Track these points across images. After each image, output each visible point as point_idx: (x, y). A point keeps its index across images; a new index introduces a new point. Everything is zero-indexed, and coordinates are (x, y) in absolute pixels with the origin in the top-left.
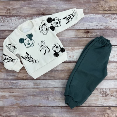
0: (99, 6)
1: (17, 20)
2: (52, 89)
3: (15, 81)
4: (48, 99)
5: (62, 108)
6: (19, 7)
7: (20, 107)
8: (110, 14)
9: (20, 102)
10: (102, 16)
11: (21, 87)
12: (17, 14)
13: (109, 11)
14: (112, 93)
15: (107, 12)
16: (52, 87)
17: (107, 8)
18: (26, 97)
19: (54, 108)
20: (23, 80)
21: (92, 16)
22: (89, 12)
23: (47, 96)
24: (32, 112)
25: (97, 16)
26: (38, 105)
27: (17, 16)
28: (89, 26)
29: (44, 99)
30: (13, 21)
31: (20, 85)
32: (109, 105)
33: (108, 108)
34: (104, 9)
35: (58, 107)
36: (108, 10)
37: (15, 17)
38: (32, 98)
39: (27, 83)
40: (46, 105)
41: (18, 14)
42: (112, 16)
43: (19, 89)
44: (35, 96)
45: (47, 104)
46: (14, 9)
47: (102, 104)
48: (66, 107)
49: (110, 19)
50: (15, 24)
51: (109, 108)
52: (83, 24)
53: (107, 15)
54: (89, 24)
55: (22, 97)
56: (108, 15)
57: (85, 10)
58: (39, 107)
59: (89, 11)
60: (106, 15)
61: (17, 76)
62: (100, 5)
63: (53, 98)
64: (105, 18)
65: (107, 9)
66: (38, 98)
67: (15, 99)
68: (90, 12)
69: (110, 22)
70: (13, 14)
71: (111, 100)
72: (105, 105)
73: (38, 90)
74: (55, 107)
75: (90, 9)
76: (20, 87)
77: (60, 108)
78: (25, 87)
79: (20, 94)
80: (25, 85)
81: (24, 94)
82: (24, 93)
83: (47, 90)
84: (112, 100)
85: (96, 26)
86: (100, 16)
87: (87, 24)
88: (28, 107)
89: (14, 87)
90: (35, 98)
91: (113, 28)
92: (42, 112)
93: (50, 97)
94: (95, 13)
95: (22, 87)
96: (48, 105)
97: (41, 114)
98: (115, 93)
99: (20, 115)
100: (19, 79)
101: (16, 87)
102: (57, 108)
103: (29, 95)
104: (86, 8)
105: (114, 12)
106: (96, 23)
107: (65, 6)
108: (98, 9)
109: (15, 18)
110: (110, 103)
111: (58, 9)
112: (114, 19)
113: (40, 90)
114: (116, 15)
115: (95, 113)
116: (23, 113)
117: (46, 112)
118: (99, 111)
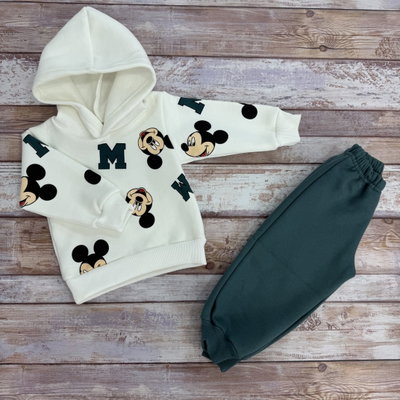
0: (295, 32)
1: (18, 69)
2: (137, 306)
3: (8, 281)
4: (123, 340)
5: (167, 367)
6: (25, 24)
7: (26, 367)
8: (332, 62)
9: (26, 350)
10: (305, 66)
11: (30, 301)
12: (18, 50)
13: (328, 51)
14: (330, 319)
15: (322, 54)
16: (136, 299)
17: (321, 40)
18: (47, 332)
19: (143, 369)
20: (37, 277)
21: (274, 64)
22: (263, 53)
23: (118, 331)
24: (68, 383)
25: (290, 66)
26: (88, 359)
27: (17, 54)
28: (263, 98)
29: (108, 339)
30: (5, 73)
31: (29, 292)
32: (322, 357)
33: (316, 365)
34: (311, 43)
35: (155, 366)
36: (324, 48)
37: (11, 58)
38: (68, 335)
39: (50, 287)
40: (116, 360)
41: (23, 50)
42: (338, 66)
43: (22, 308)
44: (77, 329)
45: (120, 356)
46: (11, 30)
47: (300, 353)
48: (181, 366)
49: (331, 76)
50: (13, 82)
51: (322, 365)
52: (242, 89)
53: (322, 65)
54: (262, 90)
55: (35, 334)
56: (326, 62)
57: (252, 43)
58: (93, 367)
59: (262, 48)
60: (317, 63)
61: (18, 264)
62: (300, 31)
63: (139, 335)
64: (316, 72)
65: (321, 42)
66: (89, 337)
67: (10, 341)
68: (267, 53)
69: (331, 88)
70: (6, 49)
71: (326, 339)
72: (309, 356)
73: (89, 312)
74: (144, 366)
75: (266, 40)
76: (26, 301)
77: (162, 368)
78: (45, 300)
79: (26, 323)
80: (46, 294)
81: (41, 323)
82: (41, 319)
83: (120, 310)
84: (330, 339)
85: (286, 98)
86: (297, 64)
87: (257, 90)
88: (52, 367)
89: (8, 300)
90: (79, 336)
91: (340, 105)
92: (102, 382)
93: (130, 333)
94: (282, 56)
95: (35, 301)
96: (122, 360)
97: (99, 389)
98: (341, 318)
99: (27, 393)
100: (24, 272)
101: (13, 300)
102: (153, 370)
103: (58, 326)
104: (253, 36)
105: (342, 55)
106: (286, 88)
107: (183, 28)
108: (292, 42)
109: (14, 62)
110: (324, 350)
111: (163, 36)
112: (343, 77)
113: (96, 310)
114: (349, 65)
115: (273, 382)
116: (38, 386)
117: (116, 382)
118: (289, 378)
